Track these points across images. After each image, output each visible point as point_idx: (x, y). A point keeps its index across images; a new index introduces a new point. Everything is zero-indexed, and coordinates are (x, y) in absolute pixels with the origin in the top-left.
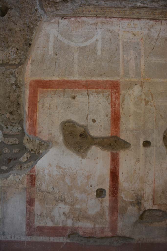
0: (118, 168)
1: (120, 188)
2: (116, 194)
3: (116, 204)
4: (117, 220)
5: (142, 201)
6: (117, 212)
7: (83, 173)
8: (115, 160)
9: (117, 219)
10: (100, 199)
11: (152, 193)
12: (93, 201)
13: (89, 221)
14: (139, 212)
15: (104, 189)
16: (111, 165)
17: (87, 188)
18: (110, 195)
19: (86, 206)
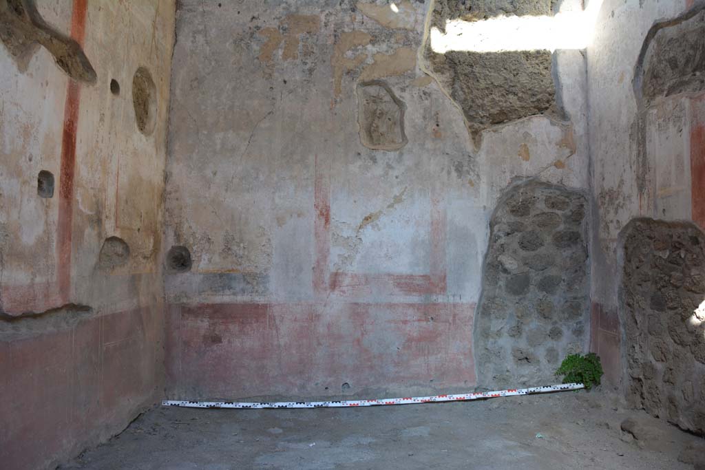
0: (75, 125)
1: (76, 178)
2: (69, 193)
3: (69, 219)
4: (69, 261)
5: (103, 217)
6: (70, 240)
7: (17, 116)
8: (73, 102)
9: (69, 258)
10: (44, 200)
11: (115, 201)
12: (33, 204)
13: (23, 266)
14: (99, 241)
15: (52, 172)
16: (66, 112)
17: (23, 162)
18: (60, 192)
19: (19, 218)
